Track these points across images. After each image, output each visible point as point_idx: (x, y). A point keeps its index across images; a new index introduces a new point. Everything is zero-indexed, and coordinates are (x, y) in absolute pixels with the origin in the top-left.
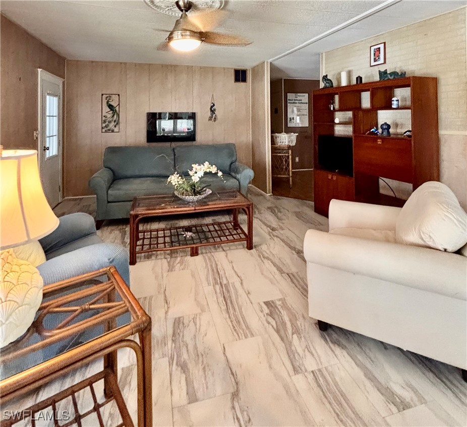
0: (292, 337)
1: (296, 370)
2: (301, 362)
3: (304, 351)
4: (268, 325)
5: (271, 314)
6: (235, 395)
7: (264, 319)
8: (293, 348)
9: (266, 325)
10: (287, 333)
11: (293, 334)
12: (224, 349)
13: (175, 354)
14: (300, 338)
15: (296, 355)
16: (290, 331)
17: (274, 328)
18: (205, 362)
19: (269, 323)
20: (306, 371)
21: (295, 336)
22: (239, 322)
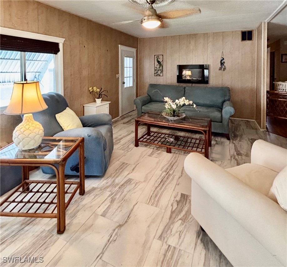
0: (178, 221)
1: (160, 237)
2: (168, 236)
3: (177, 232)
4: (171, 205)
5: (178, 202)
6: (120, 226)
7: (172, 201)
8: (172, 226)
9: (170, 205)
10: (177, 216)
11: (180, 219)
12: (136, 204)
13: (115, 193)
14: (182, 224)
15: (170, 231)
16: (180, 217)
17: (172, 210)
18: (122, 204)
19: (172, 205)
20: (166, 243)
21: (180, 221)
22: (156, 196)
